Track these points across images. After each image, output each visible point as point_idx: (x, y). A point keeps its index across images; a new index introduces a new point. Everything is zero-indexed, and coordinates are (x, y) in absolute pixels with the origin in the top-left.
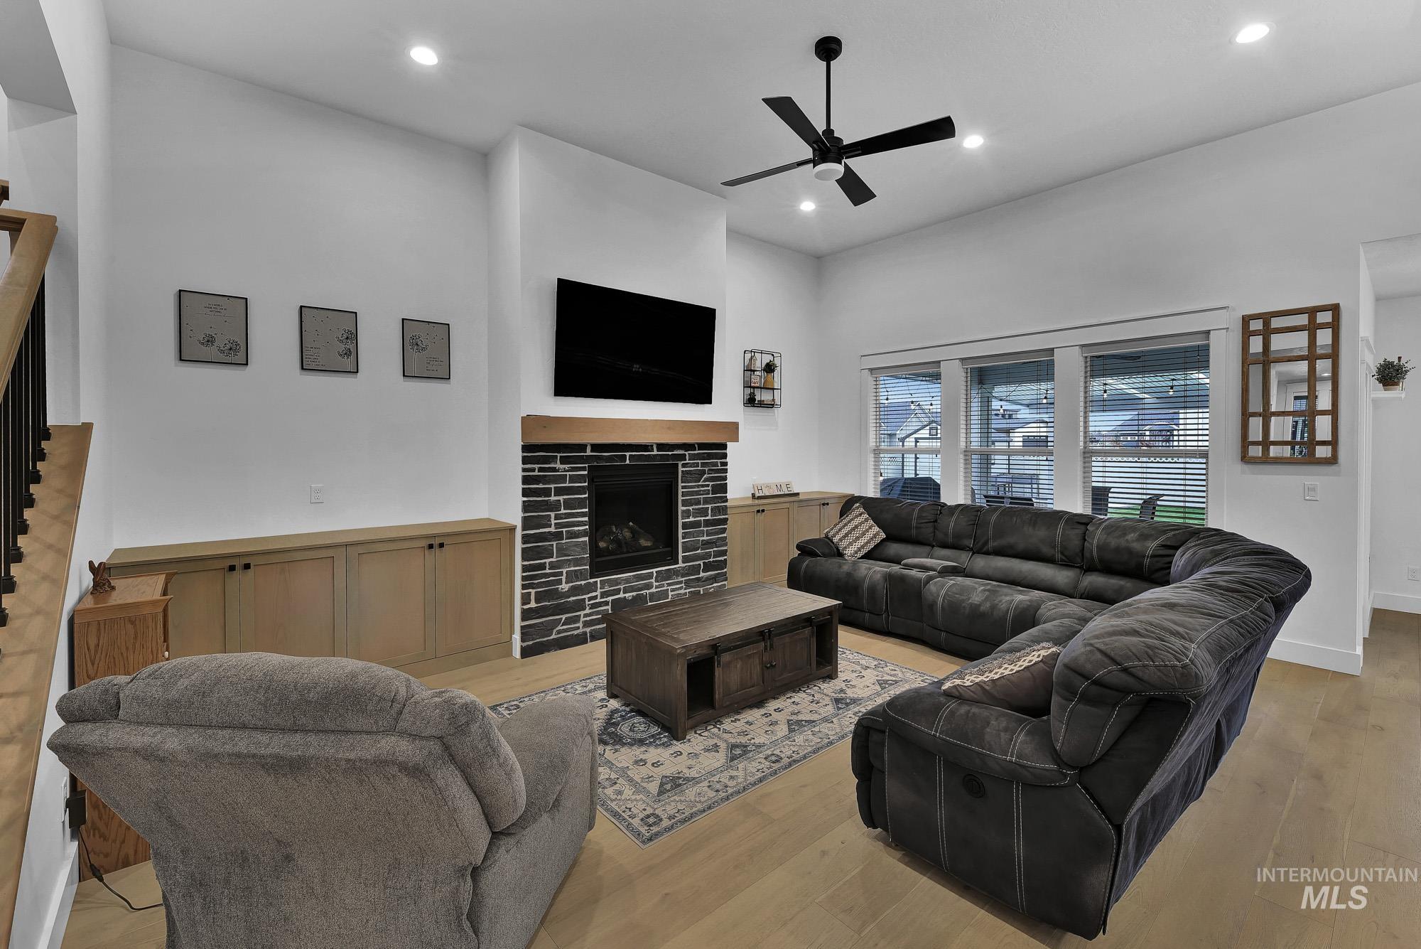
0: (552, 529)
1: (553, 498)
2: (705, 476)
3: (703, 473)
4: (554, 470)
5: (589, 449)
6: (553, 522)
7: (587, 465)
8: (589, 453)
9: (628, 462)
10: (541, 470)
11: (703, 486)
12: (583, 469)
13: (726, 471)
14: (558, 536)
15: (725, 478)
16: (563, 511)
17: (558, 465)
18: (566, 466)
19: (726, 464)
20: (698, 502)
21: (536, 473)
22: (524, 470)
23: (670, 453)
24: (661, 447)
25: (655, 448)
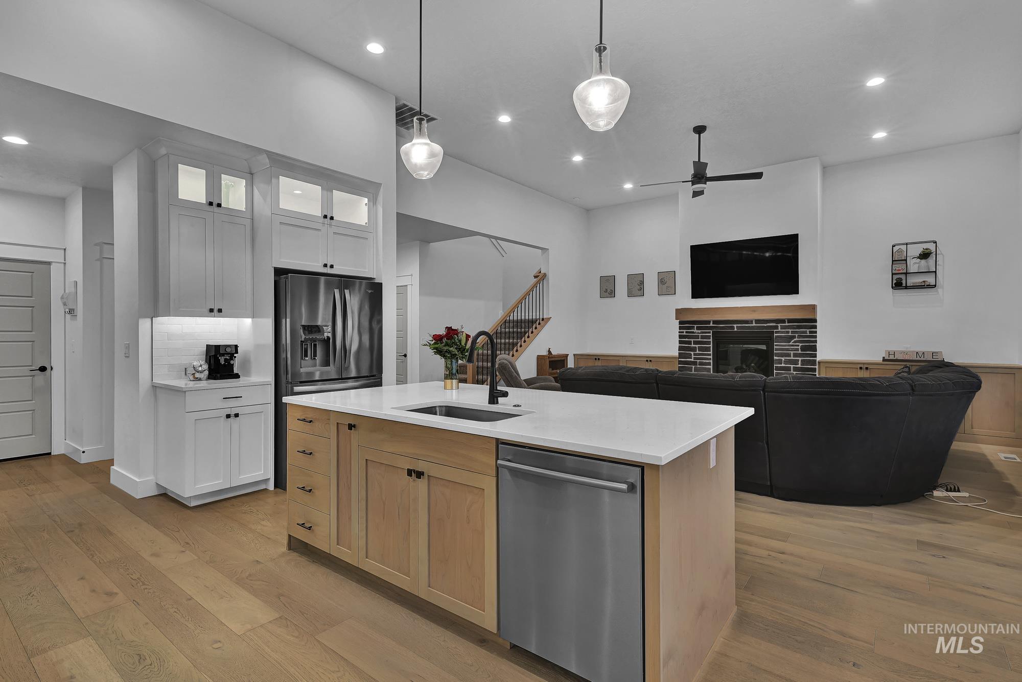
0: (692, 360)
1: (693, 345)
2: (795, 339)
3: (794, 337)
4: (693, 332)
5: (712, 322)
6: (693, 356)
7: (711, 331)
8: (711, 325)
9: (736, 330)
10: (686, 332)
11: (792, 345)
12: (709, 333)
13: (816, 337)
14: (694, 363)
15: (816, 342)
16: (698, 352)
17: (695, 331)
18: (699, 331)
19: (816, 332)
20: (789, 355)
21: (685, 334)
22: (679, 332)
23: (765, 325)
24: (758, 321)
25: (754, 322)
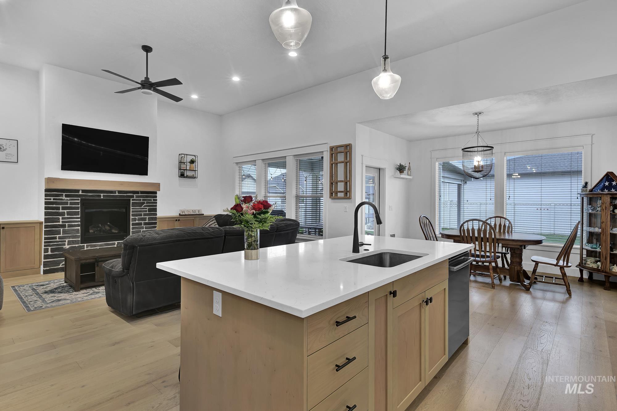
0: (61, 223)
1: (61, 211)
2: (145, 205)
3: (144, 203)
4: (62, 199)
5: (81, 191)
6: (61, 220)
7: (80, 198)
8: (80, 193)
9: (102, 198)
10: (54, 199)
11: (143, 209)
12: (78, 200)
13: (156, 203)
14: (63, 226)
15: (156, 206)
16: (66, 216)
17: (64, 198)
18: (68, 198)
19: (156, 200)
20: (141, 215)
21: (52, 200)
22: (45, 199)
23: (125, 195)
24: (120, 192)
25: (117, 192)
